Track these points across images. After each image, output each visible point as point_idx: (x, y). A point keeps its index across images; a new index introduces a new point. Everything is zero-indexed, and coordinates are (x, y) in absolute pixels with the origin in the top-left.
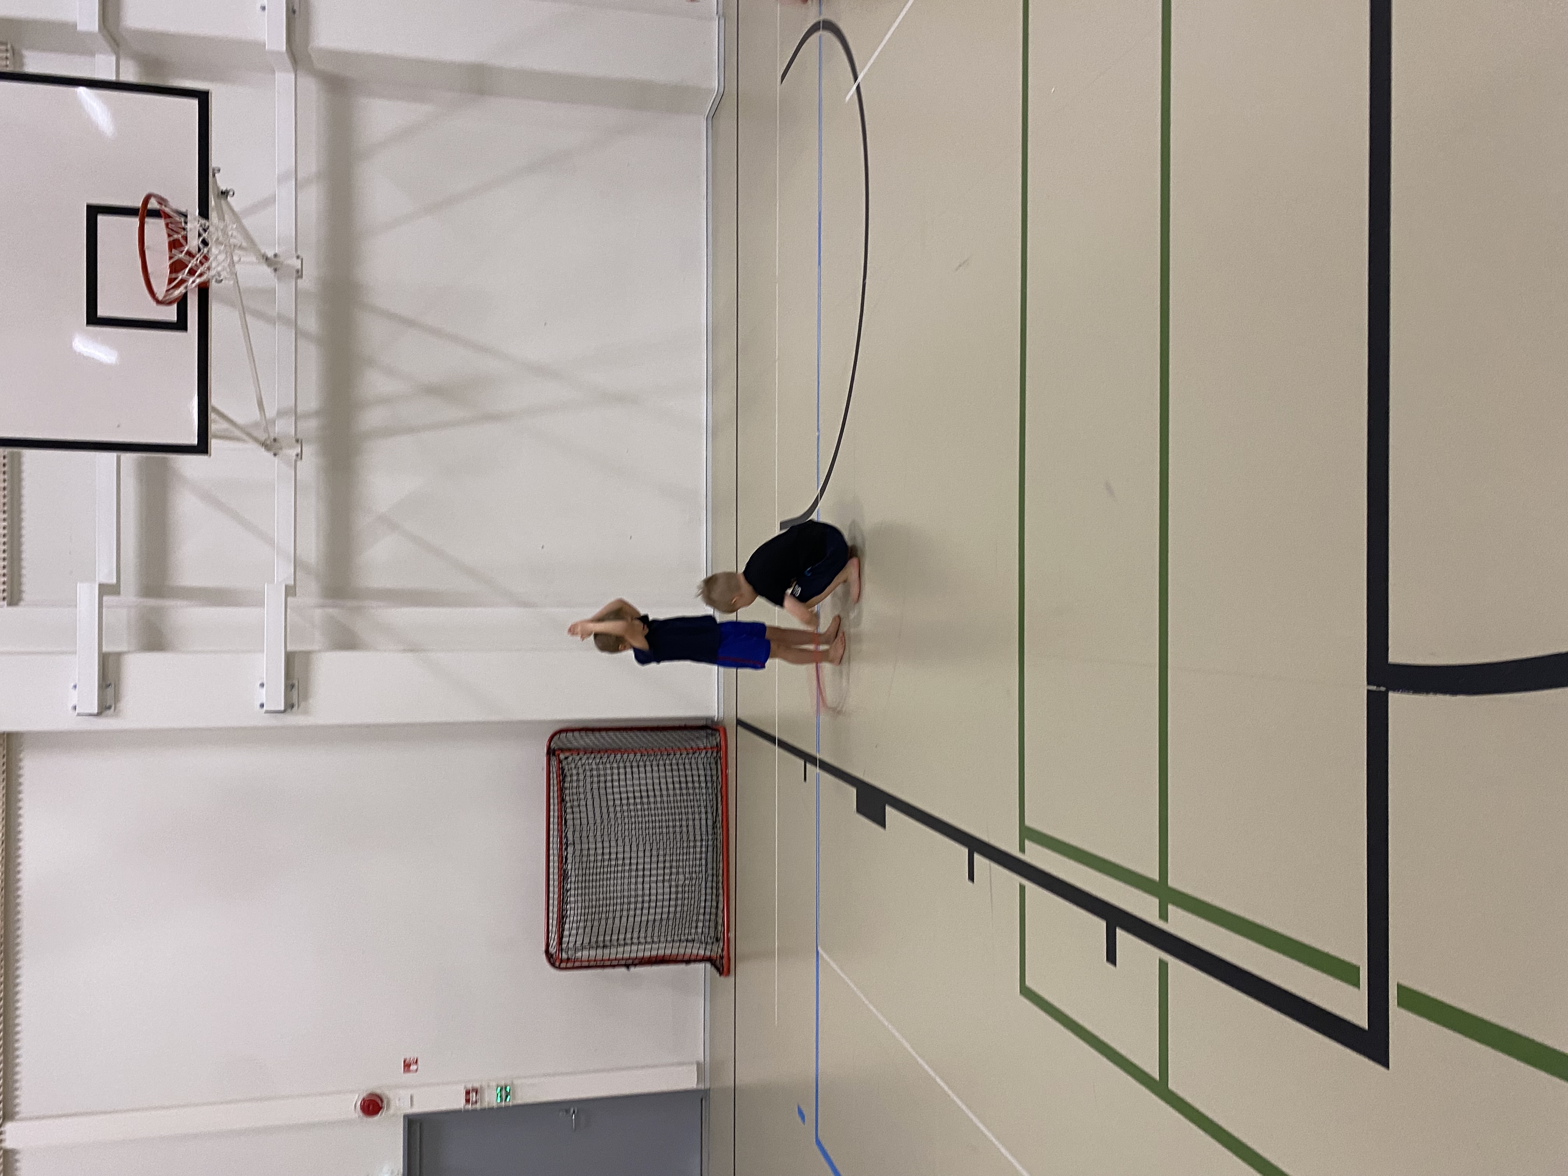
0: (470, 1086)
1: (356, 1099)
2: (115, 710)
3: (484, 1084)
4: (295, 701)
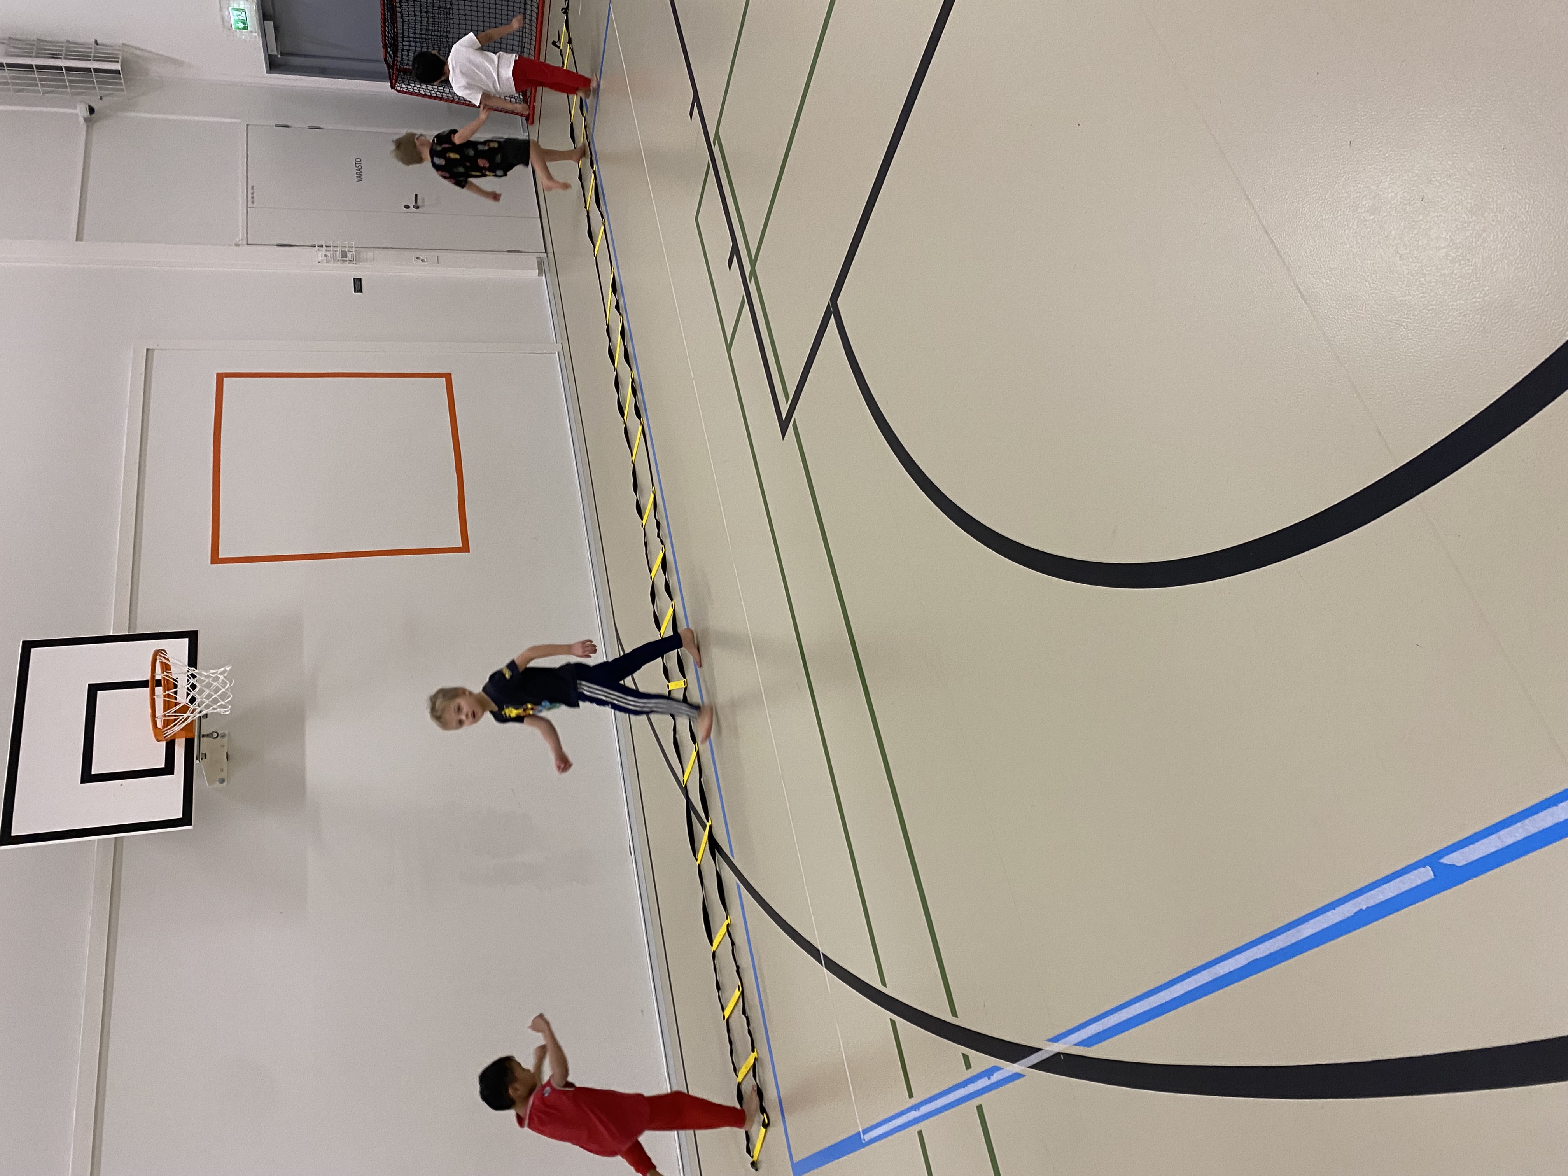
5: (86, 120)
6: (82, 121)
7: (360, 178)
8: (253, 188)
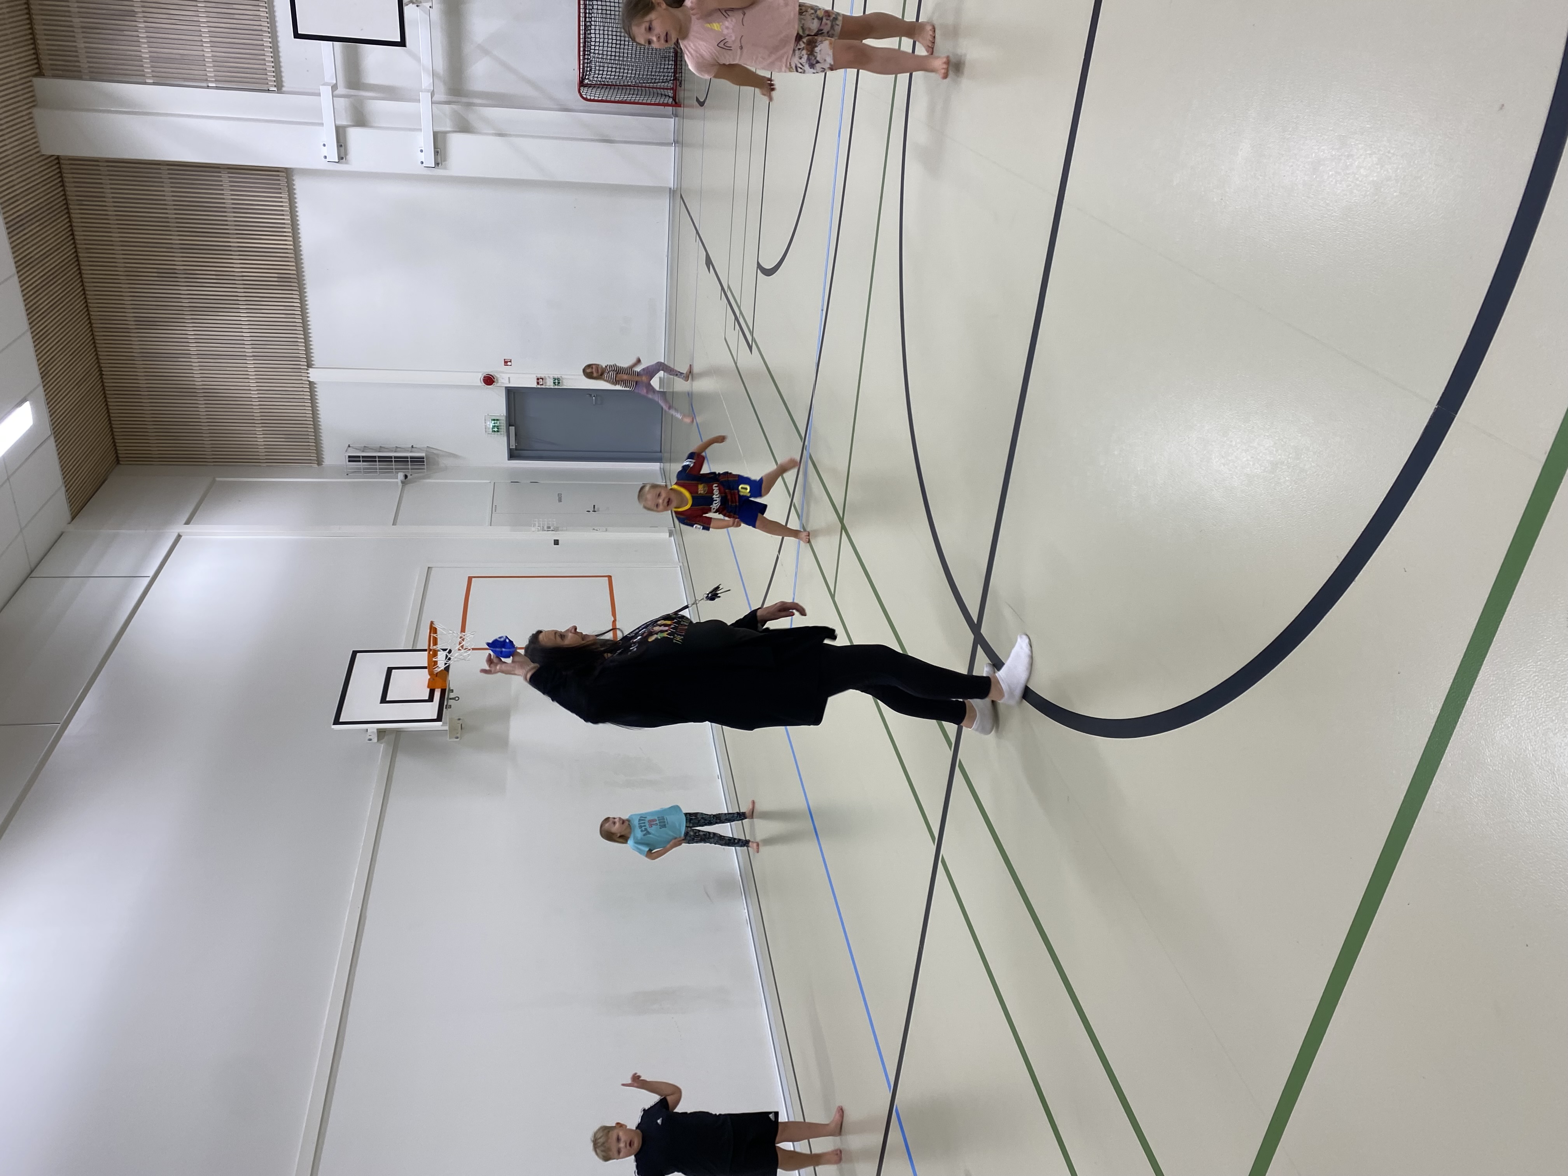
0: (539, 376)
1: (480, 376)
2: (346, 159)
3: (546, 376)
4: (439, 161)
5: (402, 482)
6: (400, 484)
7: (560, 500)
8: (496, 506)
